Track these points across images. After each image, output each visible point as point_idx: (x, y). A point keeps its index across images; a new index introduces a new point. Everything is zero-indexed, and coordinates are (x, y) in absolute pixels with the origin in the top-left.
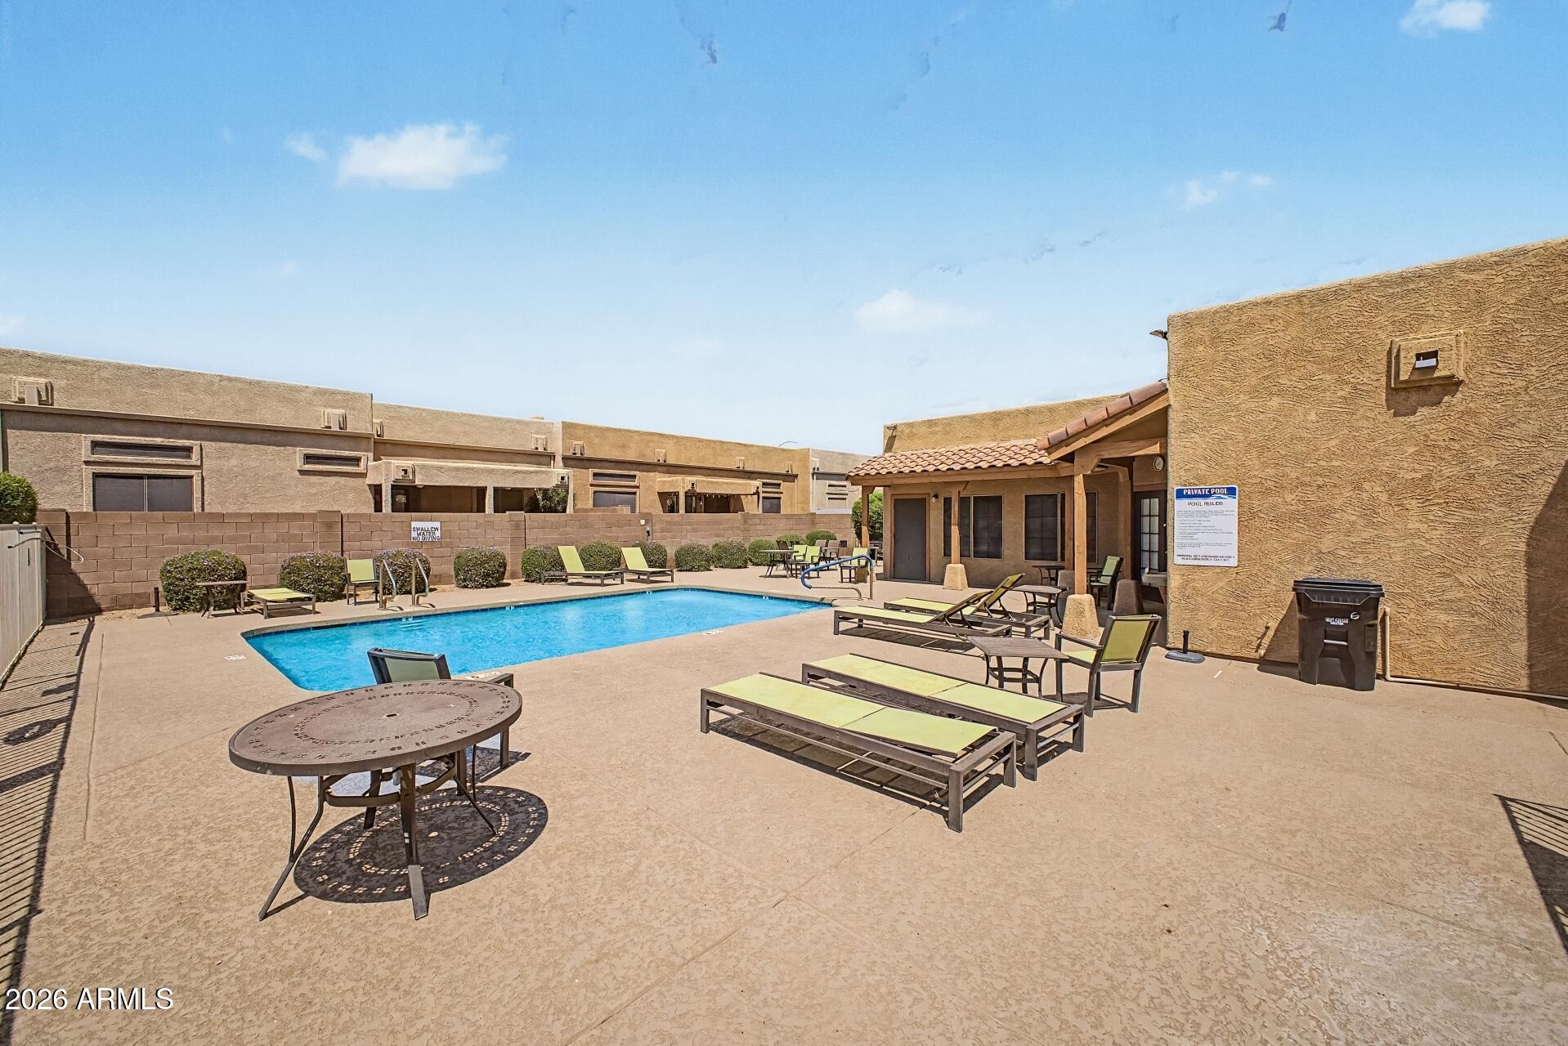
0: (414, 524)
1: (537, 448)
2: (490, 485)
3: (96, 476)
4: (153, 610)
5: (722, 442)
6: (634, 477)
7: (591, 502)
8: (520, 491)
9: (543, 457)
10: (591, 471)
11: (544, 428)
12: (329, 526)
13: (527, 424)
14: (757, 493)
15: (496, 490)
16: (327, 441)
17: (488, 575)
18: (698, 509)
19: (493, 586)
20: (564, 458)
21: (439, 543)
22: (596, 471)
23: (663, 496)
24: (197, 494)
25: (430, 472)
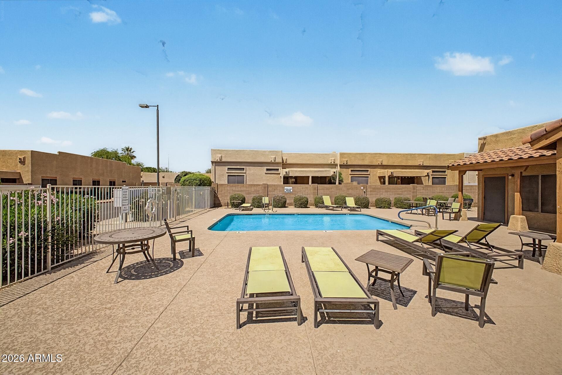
0: (285, 188)
1: (331, 163)
2: (310, 175)
3: (228, 176)
4: (227, 207)
5: (411, 154)
6: (368, 171)
7: (350, 181)
8: (326, 177)
9: (334, 165)
10: (350, 169)
11: (334, 155)
12: (265, 187)
13: (328, 155)
14: (428, 175)
15: (312, 177)
16: (271, 165)
17: (302, 204)
18: (398, 183)
19: (303, 208)
20: (340, 165)
21: (290, 193)
22: (352, 169)
23: (380, 178)
24: (245, 180)
25: (295, 172)
